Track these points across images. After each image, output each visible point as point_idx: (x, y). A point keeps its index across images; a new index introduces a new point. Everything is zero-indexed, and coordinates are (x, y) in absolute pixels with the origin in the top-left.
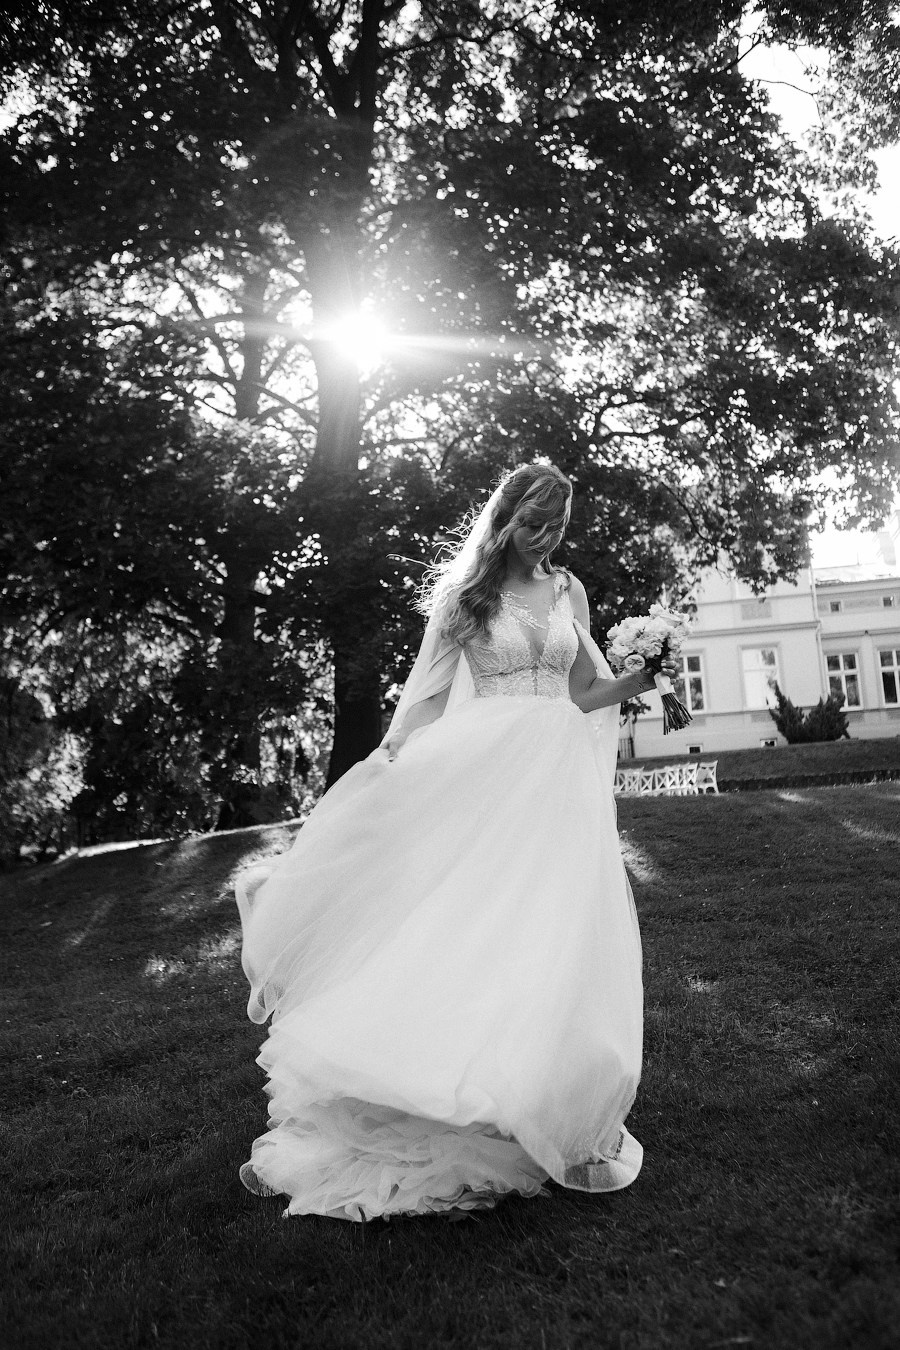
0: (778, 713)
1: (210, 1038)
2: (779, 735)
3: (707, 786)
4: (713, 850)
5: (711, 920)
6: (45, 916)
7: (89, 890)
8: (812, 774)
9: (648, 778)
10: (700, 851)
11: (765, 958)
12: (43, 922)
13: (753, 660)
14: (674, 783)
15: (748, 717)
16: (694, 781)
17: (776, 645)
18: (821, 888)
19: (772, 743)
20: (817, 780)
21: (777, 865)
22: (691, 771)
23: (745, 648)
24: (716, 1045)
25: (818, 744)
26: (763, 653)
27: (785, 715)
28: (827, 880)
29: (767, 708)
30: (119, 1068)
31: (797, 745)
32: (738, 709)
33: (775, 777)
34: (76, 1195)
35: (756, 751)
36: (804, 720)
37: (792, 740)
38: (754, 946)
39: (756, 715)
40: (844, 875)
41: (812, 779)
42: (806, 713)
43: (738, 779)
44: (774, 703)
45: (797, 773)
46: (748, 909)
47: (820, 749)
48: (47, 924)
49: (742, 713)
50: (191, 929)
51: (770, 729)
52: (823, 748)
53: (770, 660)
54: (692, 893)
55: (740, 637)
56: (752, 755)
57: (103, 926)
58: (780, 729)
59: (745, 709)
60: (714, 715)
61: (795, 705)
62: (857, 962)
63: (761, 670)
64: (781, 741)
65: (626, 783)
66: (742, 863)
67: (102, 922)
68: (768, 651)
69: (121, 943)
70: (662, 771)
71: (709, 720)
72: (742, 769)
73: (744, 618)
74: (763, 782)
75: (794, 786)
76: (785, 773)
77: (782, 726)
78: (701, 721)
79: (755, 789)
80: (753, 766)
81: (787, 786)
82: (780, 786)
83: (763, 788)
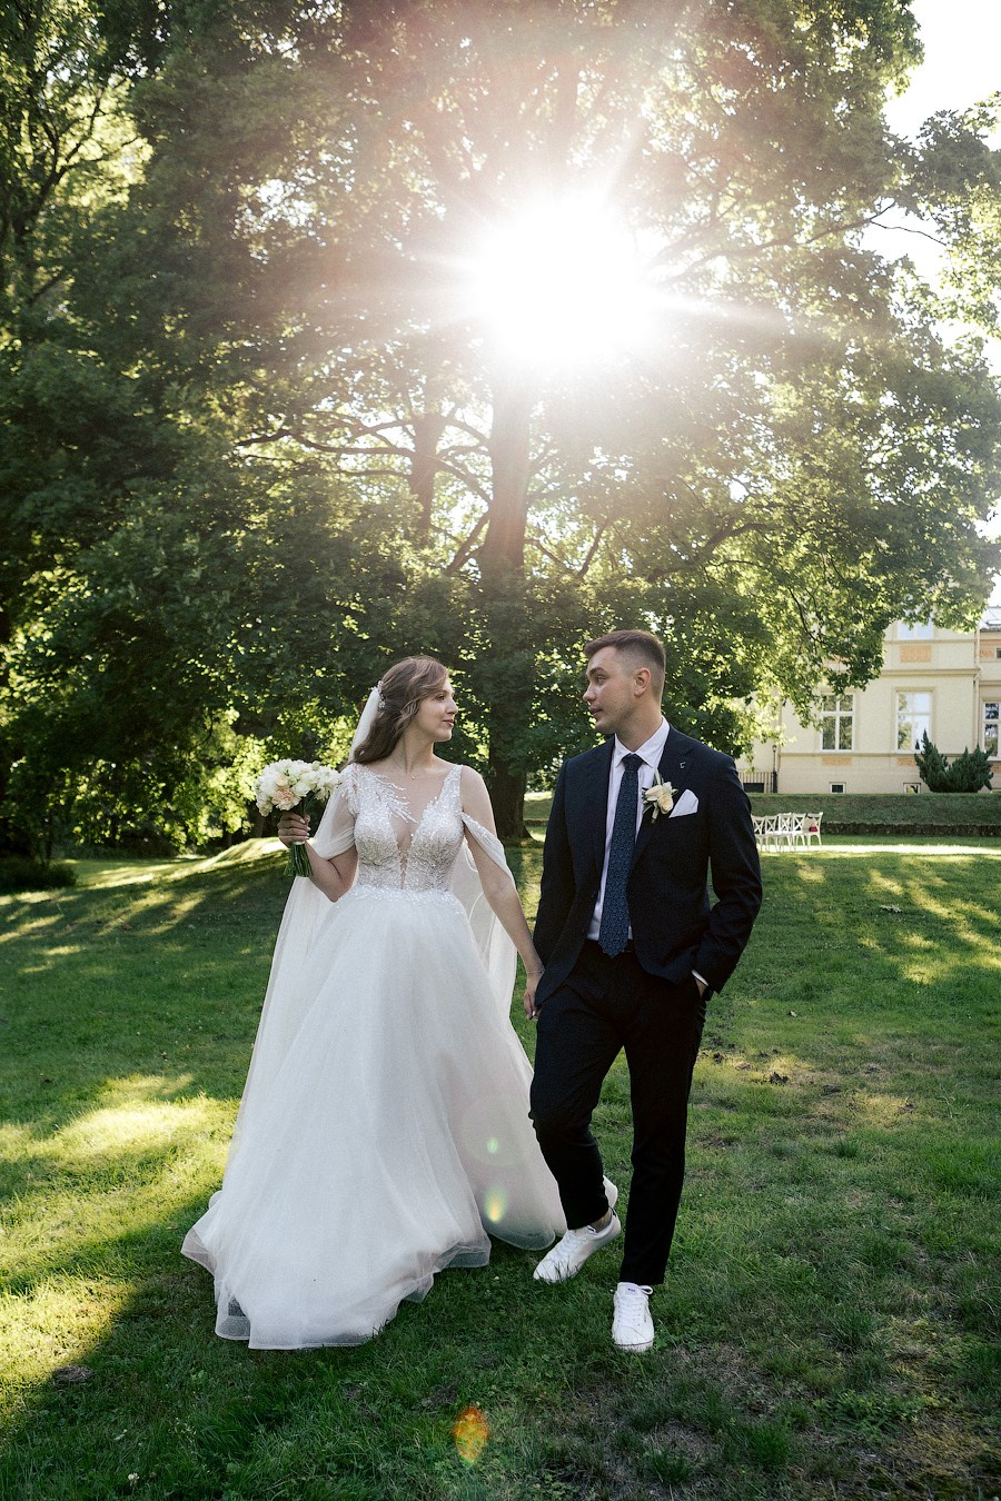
0: (922, 759)
2: (922, 782)
3: (812, 834)
16: (802, 828)
19: (916, 789)
22: (800, 819)
23: (899, 690)
25: (951, 794)
27: (929, 762)
29: (914, 753)
31: (935, 794)
33: (904, 823)
36: (947, 768)
37: (933, 788)
39: (902, 758)
42: (951, 761)
43: (868, 823)
44: (922, 751)
45: (927, 822)
47: (955, 800)
49: (887, 756)
51: (914, 772)
52: (956, 799)
55: (896, 679)
58: (923, 776)
59: (890, 753)
60: (860, 755)
61: (940, 752)
63: (913, 714)
64: (924, 789)
71: (856, 760)
72: (874, 813)
73: (902, 661)
74: (892, 827)
75: (922, 834)
76: (915, 821)
77: (924, 773)
78: (846, 760)
79: (884, 834)
80: (885, 811)
81: (914, 833)
82: (909, 832)
83: (891, 834)
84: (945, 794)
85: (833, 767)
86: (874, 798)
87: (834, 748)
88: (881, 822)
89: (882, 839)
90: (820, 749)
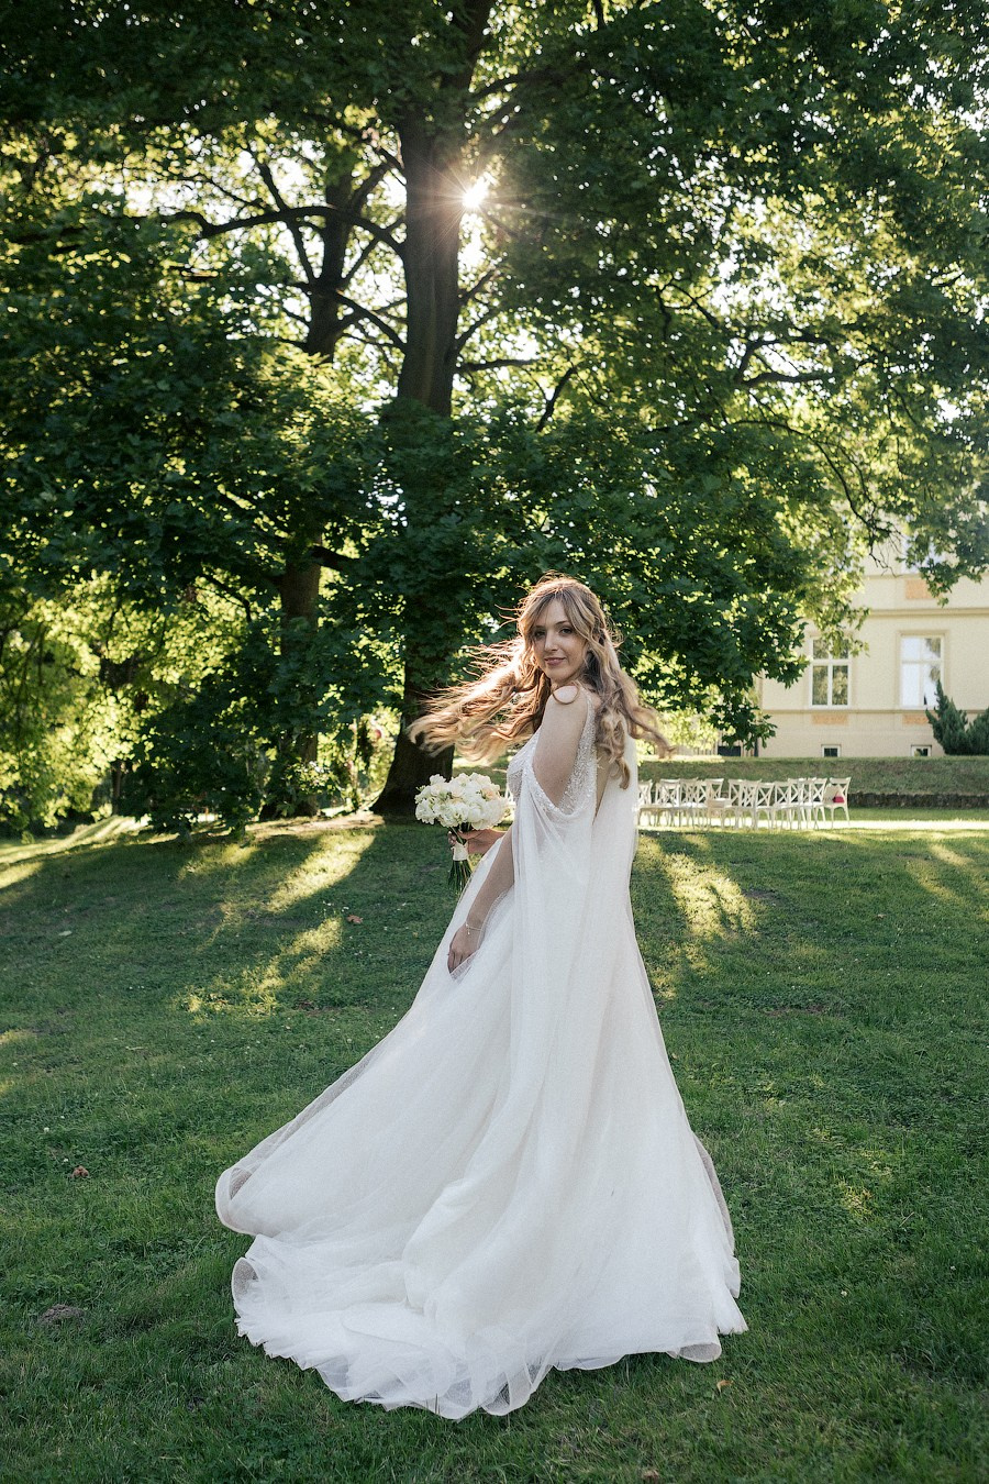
0: (936, 715)
1: (223, 1115)
2: (935, 743)
3: (836, 805)
4: (816, 915)
5: (798, 1006)
6: (64, 923)
7: (113, 895)
8: (969, 794)
9: (766, 791)
10: (801, 915)
11: (845, 1074)
12: (62, 931)
13: (915, 648)
14: (795, 800)
15: (900, 716)
16: (821, 798)
17: (944, 633)
18: (931, 978)
19: (925, 753)
20: (974, 801)
21: (887, 942)
22: (818, 786)
23: (904, 634)
24: (760, 1194)
25: (979, 758)
26: (929, 640)
27: (945, 719)
28: (942, 967)
29: (924, 708)
30: (124, 1146)
31: (954, 758)
32: (889, 707)
33: (923, 793)
34: (66, 1311)
35: (904, 761)
36: (967, 727)
37: (949, 750)
38: (837, 1053)
39: (908, 715)
40: (963, 963)
41: (967, 799)
42: (971, 718)
43: (879, 793)
44: (933, 703)
45: (950, 791)
46: (842, 997)
48: (66, 933)
49: (892, 712)
50: (219, 956)
51: (925, 734)
53: (935, 646)
54: (785, 968)
55: (900, 620)
56: (898, 766)
57: (127, 942)
58: (935, 736)
59: (897, 708)
60: (858, 712)
61: (958, 708)
62: (947, 1093)
63: (921, 662)
64: (937, 751)
65: (739, 795)
66: (846, 935)
67: (125, 937)
68: (934, 637)
69: (143, 965)
70: (783, 784)
71: (852, 718)
72: (884, 781)
73: (908, 598)
74: (908, 798)
75: (945, 806)
76: (936, 790)
77: (939, 732)
78: (841, 718)
79: (897, 806)
80: (898, 778)
81: (936, 806)
82: (929, 805)
83: (907, 806)
84: (969, 757)
85: (826, 727)
86: (882, 763)
87: (825, 703)
88: (893, 792)
89: (896, 812)
90: (810, 706)
